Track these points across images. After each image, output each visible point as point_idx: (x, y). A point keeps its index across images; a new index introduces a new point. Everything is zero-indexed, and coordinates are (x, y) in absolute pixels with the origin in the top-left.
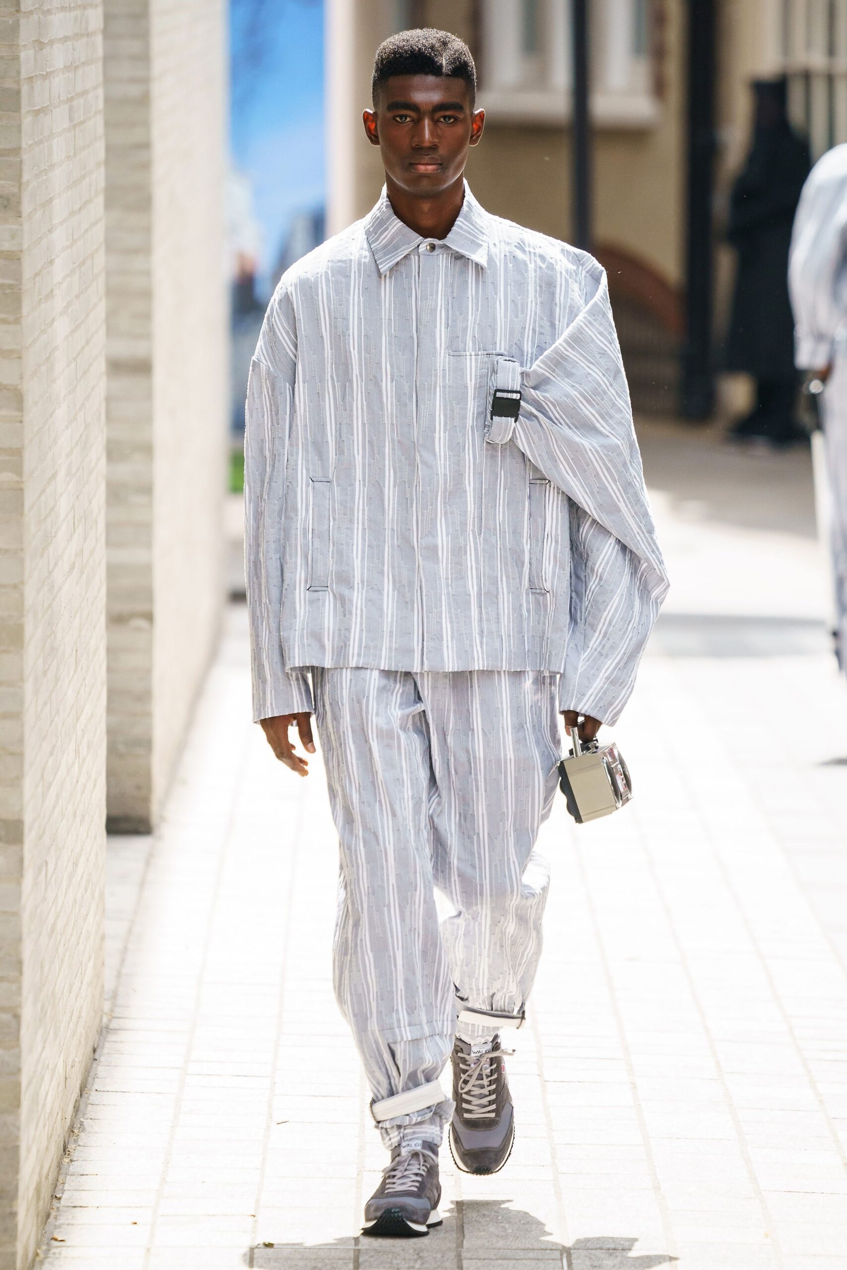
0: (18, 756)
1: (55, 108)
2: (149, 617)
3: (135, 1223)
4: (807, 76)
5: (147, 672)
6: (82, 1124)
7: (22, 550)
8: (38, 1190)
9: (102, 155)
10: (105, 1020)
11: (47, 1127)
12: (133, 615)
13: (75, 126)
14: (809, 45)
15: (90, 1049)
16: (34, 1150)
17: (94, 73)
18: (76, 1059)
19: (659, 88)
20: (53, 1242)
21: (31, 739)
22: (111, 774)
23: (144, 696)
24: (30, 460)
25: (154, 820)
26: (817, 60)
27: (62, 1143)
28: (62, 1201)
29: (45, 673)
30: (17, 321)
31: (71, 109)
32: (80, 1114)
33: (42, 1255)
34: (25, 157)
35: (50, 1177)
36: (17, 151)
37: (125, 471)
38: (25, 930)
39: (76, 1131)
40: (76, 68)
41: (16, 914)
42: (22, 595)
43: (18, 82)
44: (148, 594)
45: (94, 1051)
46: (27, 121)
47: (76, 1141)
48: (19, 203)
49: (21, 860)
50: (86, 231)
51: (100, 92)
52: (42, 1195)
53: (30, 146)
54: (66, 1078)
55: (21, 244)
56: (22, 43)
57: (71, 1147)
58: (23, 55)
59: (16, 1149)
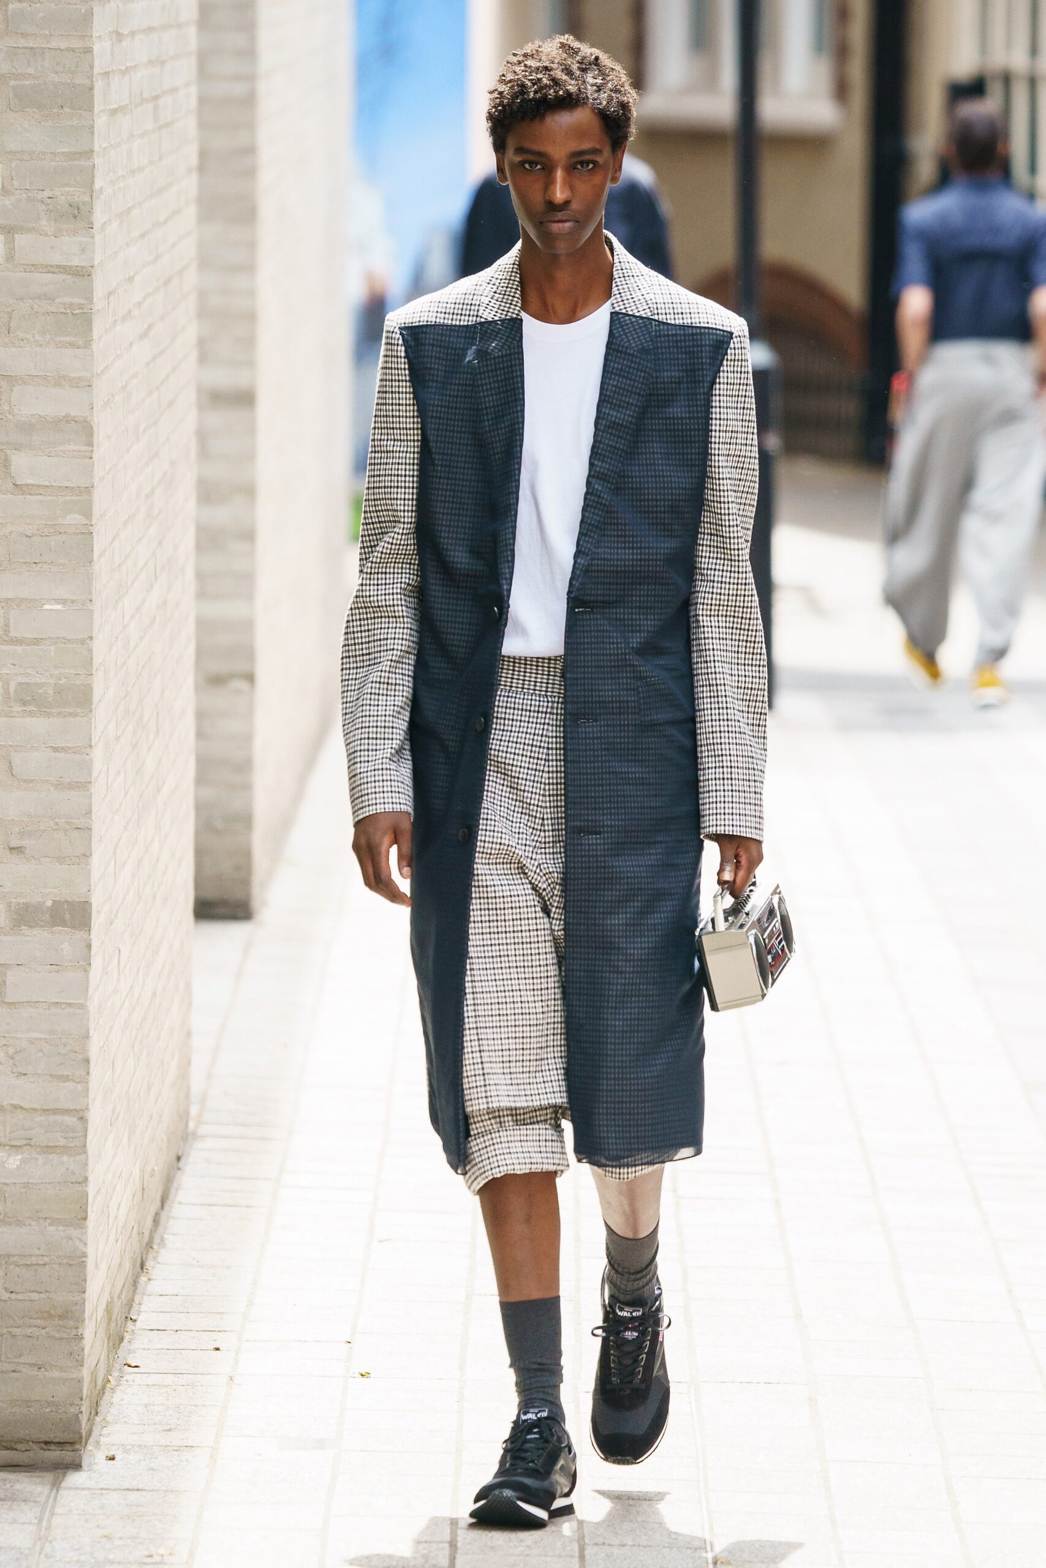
0: (86, 831)
1: (136, 107)
2: (250, 678)
3: (218, 1349)
4: (1007, 79)
5: (248, 738)
6: (162, 1239)
7: (91, 601)
8: (109, 1310)
9: (194, 160)
10: (192, 1125)
11: (120, 1242)
12: (232, 676)
13: (160, 128)
14: (1009, 44)
15: (174, 1157)
16: (104, 1266)
17: (186, 69)
18: (156, 1168)
19: (841, 91)
20: (126, 1367)
21: (100, 810)
22: (200, 853)
23: (244, 766)
24: (101, 500)
25: (256, 903)
26: (1018, 60)
27: (139, 1261)
28: (138, 1323)
29: (118, 738)
30: (88, 344)
31: (156, 110)
32: (160, 1229)
33: (113, 1382)
34: (98, 161)
35: (123, 1297)
36: (89, 153)
37: (222, 515)
38: (92, 1025)
39: (155, 1247)
40: (163, 63)
41: (82, 1007)
42: (90, 650)
43: (91, 77)
44: (248, 652)
45: (179, 1159)
46: (101, 121)
47: (155, 1258)
48: (90, 212)
49: (89, 947)
50: (174, 245)
51: (193, 90)
52: (114, 1317)
53: (105, 149)
54: (143, 1189)
55: (92, 259)
56: (95, 34)
57: (149, 1264)
58: (96, 48)
59: (82, 1265)
